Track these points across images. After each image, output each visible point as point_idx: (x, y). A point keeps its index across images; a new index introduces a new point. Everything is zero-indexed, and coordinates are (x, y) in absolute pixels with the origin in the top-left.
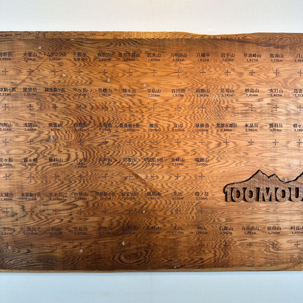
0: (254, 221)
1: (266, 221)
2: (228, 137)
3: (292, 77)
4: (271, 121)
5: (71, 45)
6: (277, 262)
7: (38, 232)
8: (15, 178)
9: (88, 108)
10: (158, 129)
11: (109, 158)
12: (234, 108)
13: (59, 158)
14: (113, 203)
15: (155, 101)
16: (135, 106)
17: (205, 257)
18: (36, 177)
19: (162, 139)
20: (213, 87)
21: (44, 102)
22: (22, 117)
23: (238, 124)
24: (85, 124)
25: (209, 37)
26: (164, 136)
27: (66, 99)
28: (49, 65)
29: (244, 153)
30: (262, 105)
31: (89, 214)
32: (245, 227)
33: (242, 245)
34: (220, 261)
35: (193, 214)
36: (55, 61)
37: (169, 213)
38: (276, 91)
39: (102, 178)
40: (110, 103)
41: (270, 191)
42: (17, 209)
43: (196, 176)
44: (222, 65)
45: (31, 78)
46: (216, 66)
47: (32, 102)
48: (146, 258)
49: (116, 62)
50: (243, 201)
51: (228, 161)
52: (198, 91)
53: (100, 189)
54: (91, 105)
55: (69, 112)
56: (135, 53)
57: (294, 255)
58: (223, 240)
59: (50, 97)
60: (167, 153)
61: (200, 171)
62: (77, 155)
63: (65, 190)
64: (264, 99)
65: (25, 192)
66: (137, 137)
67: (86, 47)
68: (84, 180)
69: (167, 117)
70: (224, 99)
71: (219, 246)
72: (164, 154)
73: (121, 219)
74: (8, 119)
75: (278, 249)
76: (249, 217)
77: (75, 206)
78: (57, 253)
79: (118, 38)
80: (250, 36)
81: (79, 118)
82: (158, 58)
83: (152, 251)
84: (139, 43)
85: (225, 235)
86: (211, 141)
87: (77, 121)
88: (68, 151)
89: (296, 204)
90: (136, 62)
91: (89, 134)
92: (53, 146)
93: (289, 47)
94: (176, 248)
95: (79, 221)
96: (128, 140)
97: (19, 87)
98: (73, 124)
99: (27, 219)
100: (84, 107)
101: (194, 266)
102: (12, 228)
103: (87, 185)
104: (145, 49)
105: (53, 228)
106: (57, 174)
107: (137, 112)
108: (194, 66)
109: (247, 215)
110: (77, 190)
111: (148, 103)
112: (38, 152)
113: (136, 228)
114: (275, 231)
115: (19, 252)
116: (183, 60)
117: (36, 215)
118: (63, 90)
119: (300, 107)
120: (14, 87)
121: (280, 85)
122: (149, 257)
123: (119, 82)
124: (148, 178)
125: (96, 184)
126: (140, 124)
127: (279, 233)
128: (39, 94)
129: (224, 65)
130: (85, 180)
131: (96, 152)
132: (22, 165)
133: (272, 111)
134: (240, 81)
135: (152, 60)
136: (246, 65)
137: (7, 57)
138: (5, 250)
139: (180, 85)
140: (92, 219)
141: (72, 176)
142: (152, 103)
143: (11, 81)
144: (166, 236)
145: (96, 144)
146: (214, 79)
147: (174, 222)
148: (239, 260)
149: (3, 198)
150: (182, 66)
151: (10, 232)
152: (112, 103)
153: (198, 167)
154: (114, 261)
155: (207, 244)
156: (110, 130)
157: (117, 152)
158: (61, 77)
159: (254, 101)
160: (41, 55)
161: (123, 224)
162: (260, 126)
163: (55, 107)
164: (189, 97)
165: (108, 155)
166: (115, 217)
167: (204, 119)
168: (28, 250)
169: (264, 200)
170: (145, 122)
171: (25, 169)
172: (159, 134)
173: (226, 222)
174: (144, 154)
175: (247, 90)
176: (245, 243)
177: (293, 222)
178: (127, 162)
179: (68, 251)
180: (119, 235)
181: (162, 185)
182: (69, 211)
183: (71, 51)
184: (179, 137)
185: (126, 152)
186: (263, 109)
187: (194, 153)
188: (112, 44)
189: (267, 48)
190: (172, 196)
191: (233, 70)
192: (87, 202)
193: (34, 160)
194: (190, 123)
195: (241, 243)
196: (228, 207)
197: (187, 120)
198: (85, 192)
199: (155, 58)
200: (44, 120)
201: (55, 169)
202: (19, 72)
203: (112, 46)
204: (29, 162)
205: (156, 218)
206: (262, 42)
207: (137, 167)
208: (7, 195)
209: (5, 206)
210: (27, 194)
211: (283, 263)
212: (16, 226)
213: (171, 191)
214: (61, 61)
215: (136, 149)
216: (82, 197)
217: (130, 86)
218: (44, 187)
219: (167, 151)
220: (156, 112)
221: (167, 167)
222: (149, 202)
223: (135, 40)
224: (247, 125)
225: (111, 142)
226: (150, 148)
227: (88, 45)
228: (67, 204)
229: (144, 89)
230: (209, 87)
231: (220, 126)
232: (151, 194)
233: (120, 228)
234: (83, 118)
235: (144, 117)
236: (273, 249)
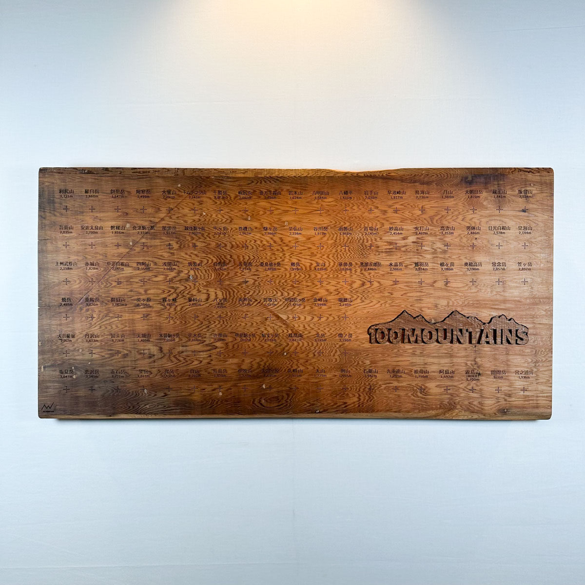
0: (400, 363)
1: (413, 364)
2: (372, 276)
3: (439, 214)
4: (416, 260)
5: (211, 183)
6: (425, 408)
7: (176, 374)
8: (153, 318)
9: (228, 247)
10: (299, 268)
11: (249, 297)
12: (378, 247)
13: (198, 298)
14: (254, 345)
15: (297, 239)
16: (276, 245)
17: (349, 401)
18: (175, 317)
19: (303, 278)
20: (356, 225)
21: (184, 240)
22: (161, 256)
23: (382, 263)
24: (224, 263)
25: (352, 174)
26: (306, 275)
27: (206, 238)
28: (189, 203)
29: (389, 293)
30: (407, 243)
31: (229, 355)
32: (391, 370)
33: (387, 388)
34: (364, 406)
35: (336, 357)
36: (195, 199)
37: (311, 355)
38: (422, 229)
39: (241, 319)
40: (251, 241)
41: (416, 333)
42: (154, 350)
43: (340, 317)
44: (365, 203)
45: (170, 216)
46: (359, 204)
47: (171, 240)
48: (287, 402)
49: (257, 200)
50: (388, 343)
51: (372, 302)
52: (341, 229)
53: (240, 330)
54: (231, 243)
55: (209, 251)
56: (276, 190)
57: (444, 401)
58: (367, 384)
59: (190, 236)
60: (310, 292)
61: (343, 311)
62: (216, 295)
63: (204, 330)
64: (409, 238)
65: (163, 332)
66: (278, 276)
67: (227, 185)
68: (223, 321)
69: (309, 255)
70: (367, 237)
71: (364, 389)
72: (306, 294)
73: (261, 361)
74: (146, 258)
75: (426, 394)
76: (394, 359)
77: (215, 347)
78: (195, 396)
79: (259, 176)
80: (395, 173)
81: (219, 257)
82: (299, 196)
83: (294, 394)
84: (280, 181)
85: (370, 378)
86: (355, 280)
87: (217, 260)
88: (207, 291)
89: (444, 346)
90: (276, 200)
91: (229, 273)
92: (193, 286)
93: (435, 183)
94: (318, 391)
95: (218, 362)
96: (269, 280)
97: (158, 225)
98: (213, 263)
99: (164, 360)
100: (223, 245)
101: (337, 411)
102: (148, 370)
103: (226, 326)
104: (286, 187)
105: (192, 370)
106: (196, 315)
107: (278, 250)
108: (336, 204)
109: (392, 357)
110: (216, 331)
111: (290, 241)
112: (177, 291)
113: (277, 370)
114: (422, 375)
115: (155, 395)
116: (326, 198)
117: (175, 356)
118: (203, 229)
119: (447, 245)
120: (152, 225)
121: (426, 222)
122: (290, 400)
123: (260, 220)
124: (290, 319)
125: (236, 325)
126: (281, 263)
127: (427, 376)
128: (179, 233)
129: (367, 203)
130: (225, 321)
131: (236, 291)
132: (161, 305)
133: (417, 250)
134: (384, 219)
135: (293, 198)
136: (390, 203)
137: (145, 194)
138: (141, 394)
139: (323, 223)
140: (231, 361)
141: (211, 316)
142: (294, 242)
143: (149, 219)
144: (308, 379)
145: (236, 284)
146: (357, 217)
147: (317, 365)
148: (384, 405)
149: (140, 339)
150: (324, 204)
151: (147, 374)
152: (253, 241)
153: (341, 307)
154: (254, 405)
155: (351, 387)
156: (250, 269)
157: (258, 292)
158: (201, 215)
159: (399, 239)
160: (180, 193)
161: (264, 366)
162: (405, 265)
163: (195, 246)
164: (332, 236)
165: (248, 295)
166: (255, 360)
167: (347, 257)
168: (165, 393)
169: (409, 342)
170: (287, 260)
171: (163, 309)
172: (301, 274)
173: (370, 364)
174: (286, 294)
175: (390, 229)
176: (391, 386)
177: (441, 365)
178: (268, 302)
179: (206, 394)
180: (259, 378)
181: (304, 327)
182: (208, 352)
183: (210, 189)
184: (322, 277)
185: (267, 291)
186: (407, 247)
187: (337, 293)
188: (253, 182)
189: (412, 184)
190: (315, 337)
191: (377, 208)
192: (227, 343)
193: (173, 300)
194: (333, 262)
195: (387, 386)
196: (372, 349)
197: (330, 259)
198: (225, 332)
199: (296, 196)
200: (183, 259)
201: (194, 310)
202: (158, 210)
203: (253, 184)
204: (167, 302)
205: (297, 360)
206: (407, 179)
207: (278, 307)
208: (144, 335)
209: (142, 348)
210: (165, 335)
211: (432, 409)
212: (153, 368)
213: (313, 333)
214: (201, 199)
215: (277, 288)
216: (222, 338)
217: (271, 224)
218: (184, 327)
219: (309, 290)
220: (298, 251)
221: (310, 308)
222: (290, 344)
223: (276, 178)
224: (391, 264)
225: (251, 282)
226: (291, 288)
227: (229, 183)
228: (206, 345)
229: (285, 227)
230: (352, 225)
231: (364, 265)
232: (293, 335)
233: (260, 371)
234: (223, 257)
235: (286, 256)
236: (421, 393)
